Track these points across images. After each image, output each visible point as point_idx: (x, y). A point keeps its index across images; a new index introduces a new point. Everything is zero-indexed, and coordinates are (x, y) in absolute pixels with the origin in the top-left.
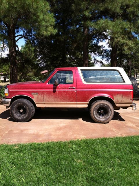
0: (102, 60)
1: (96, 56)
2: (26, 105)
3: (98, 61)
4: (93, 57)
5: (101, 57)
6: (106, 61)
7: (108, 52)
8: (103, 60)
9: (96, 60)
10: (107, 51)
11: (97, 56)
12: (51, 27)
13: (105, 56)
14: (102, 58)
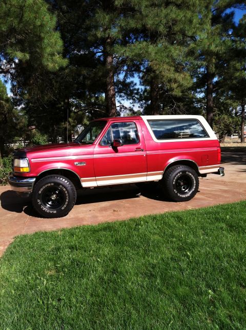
0: (132, 107)
1: (123, 100)
2: (61, 186)
3: (126, 108)
4: (119, 102)
5: (131, 101)
6: (139, 107)
7: (142, 93)
8: (134, 106)
9: (123, 106)
10: (140, 91)
11: (125, 100)
12: (58, 56)
13: (137, 98)
14: (133, 103)
